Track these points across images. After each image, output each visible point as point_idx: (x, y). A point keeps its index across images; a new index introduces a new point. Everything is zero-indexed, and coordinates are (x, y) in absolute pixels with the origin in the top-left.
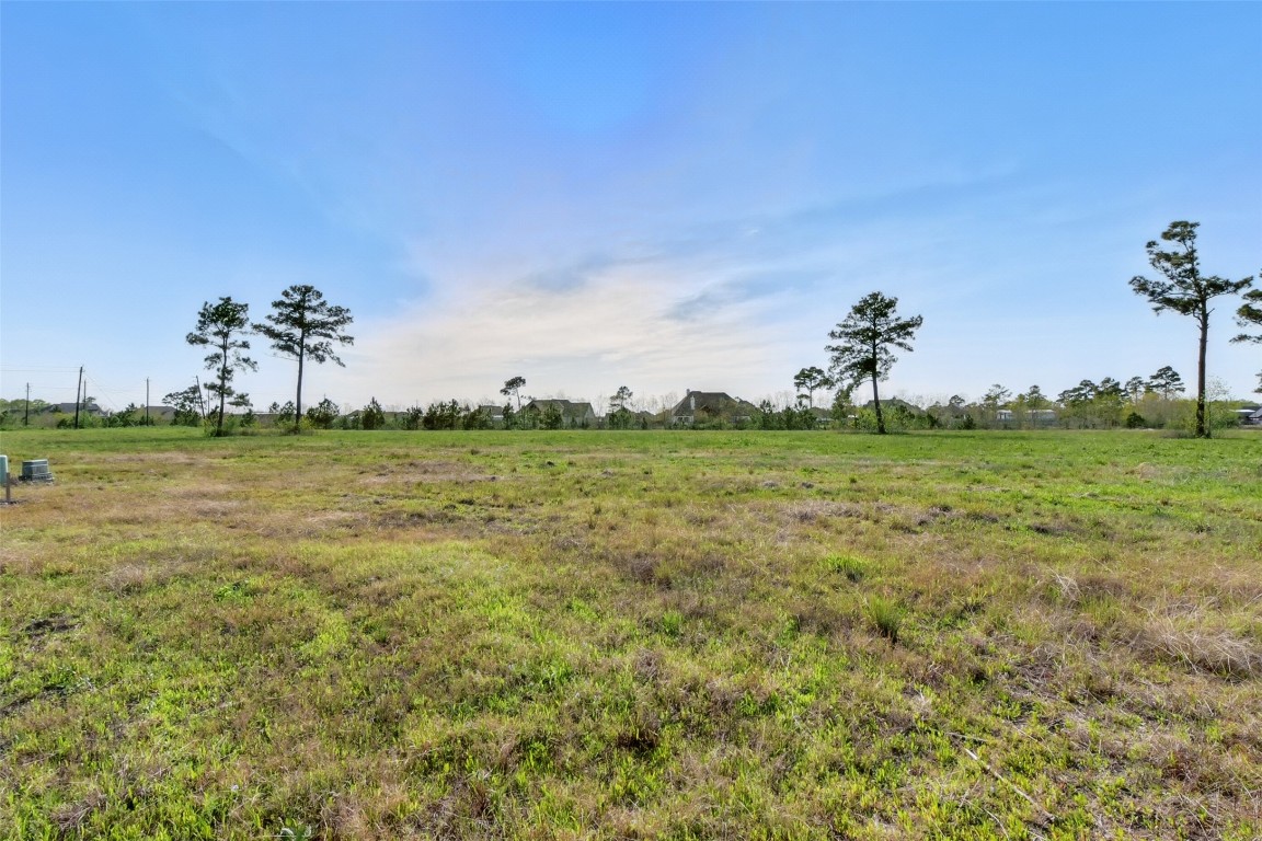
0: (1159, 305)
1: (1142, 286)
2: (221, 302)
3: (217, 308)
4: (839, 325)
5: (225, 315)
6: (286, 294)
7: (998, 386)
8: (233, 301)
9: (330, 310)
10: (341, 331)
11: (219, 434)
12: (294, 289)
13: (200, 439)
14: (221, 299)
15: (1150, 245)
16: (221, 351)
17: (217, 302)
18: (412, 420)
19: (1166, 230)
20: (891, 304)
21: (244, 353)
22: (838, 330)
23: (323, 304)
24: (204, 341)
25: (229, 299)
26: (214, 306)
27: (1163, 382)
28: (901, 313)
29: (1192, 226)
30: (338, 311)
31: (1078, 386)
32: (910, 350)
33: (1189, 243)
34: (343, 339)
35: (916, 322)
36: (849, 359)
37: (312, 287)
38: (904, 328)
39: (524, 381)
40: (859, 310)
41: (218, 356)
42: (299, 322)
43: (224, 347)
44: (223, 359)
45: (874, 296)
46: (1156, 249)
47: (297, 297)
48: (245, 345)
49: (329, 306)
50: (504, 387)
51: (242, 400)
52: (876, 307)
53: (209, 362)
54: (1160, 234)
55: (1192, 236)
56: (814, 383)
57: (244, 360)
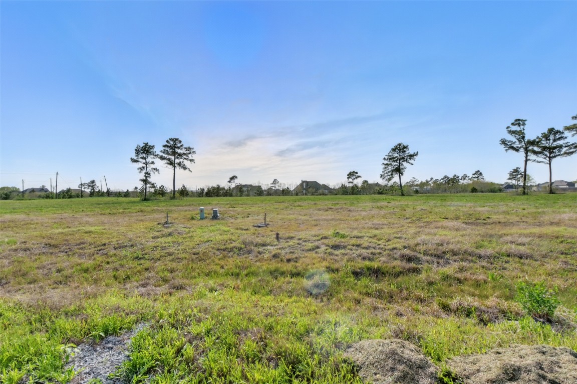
0: (507, 149)
1: (504, 142)
2: (144, 145)
3: (142, 147)
4: (386, 155)
5: (146, 150)
6: (167, 142)
7: (414, 178)
8: (149, 144)
9: (186, 148)
10: (190, 157)
11: (145, 200)
12: (170, 139)
13: (137, 202)
14: (144, 143)
15: (508, 127)
16: (144, 165)
17: (142, 145)
18: (201, 194)
19: (513, 122)
20: (406, 147)
21: (153, 166)
22: (386, 157)
23: (182, 146)
24: (137, 161)
25: (147, 143)
26: (141, 146)
27: (477, 176)
28: (411, 151)
29: (524, 121)
30: (188, 149)
31: (443, 178)
32: (412, 164)
33: (522, 127)
34: (191, 160)
35: (416, 154)
36: (390, 168)
37: (178, 139)
38: (411, 156)
39: (236, 177)
40: (394, 150)
41: (143, 168)
42: (174, 153)
43: (146, 164)
44: (145, 168)
45: (400, 145)
46: (509, 129)
47: (172, 143)
48: (153, 163)
49: (185, 146)
50: (229, 180)
51: (153, 186)
52: (401, 148)
53: (140, 170)
54: (510, 124)
55: (524, 124)
56: (354, 177)
57: (154, 169)
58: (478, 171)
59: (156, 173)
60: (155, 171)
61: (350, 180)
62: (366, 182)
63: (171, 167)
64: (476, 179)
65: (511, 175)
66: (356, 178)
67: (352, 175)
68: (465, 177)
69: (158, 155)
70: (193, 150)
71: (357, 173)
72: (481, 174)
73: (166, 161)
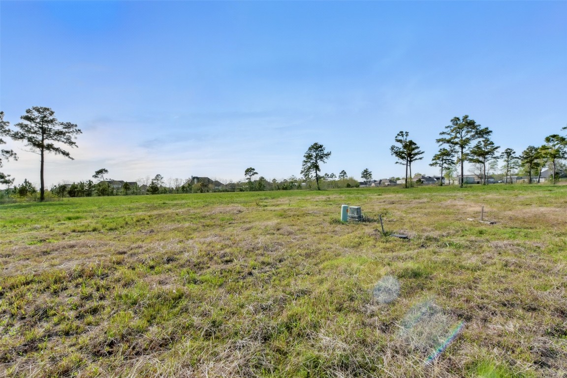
6: (29, 111)
9: (63, 124)
12: (34, 108)
23: (55, 119)
37: (48, 109)
39: (107, 171)
47: (37, 114)
49: (61, 121)
50: (94, 174)
52: (317, 148)
56: (252, 173)
57: (7, 152)
58: (344, 171)
59: (12, 159)
60: (8, 155)
61: (248, 176)
62: (262, 179)
63: (38, 150)
64: (342, 177)
65: (363, 174)
66: (253, 174)
67: (249, 171)
68: (332, 176)
69: (9, 131)
70: (77, 128)
71: (254, 169)
72: (345, 173)
73: (25, 141)
